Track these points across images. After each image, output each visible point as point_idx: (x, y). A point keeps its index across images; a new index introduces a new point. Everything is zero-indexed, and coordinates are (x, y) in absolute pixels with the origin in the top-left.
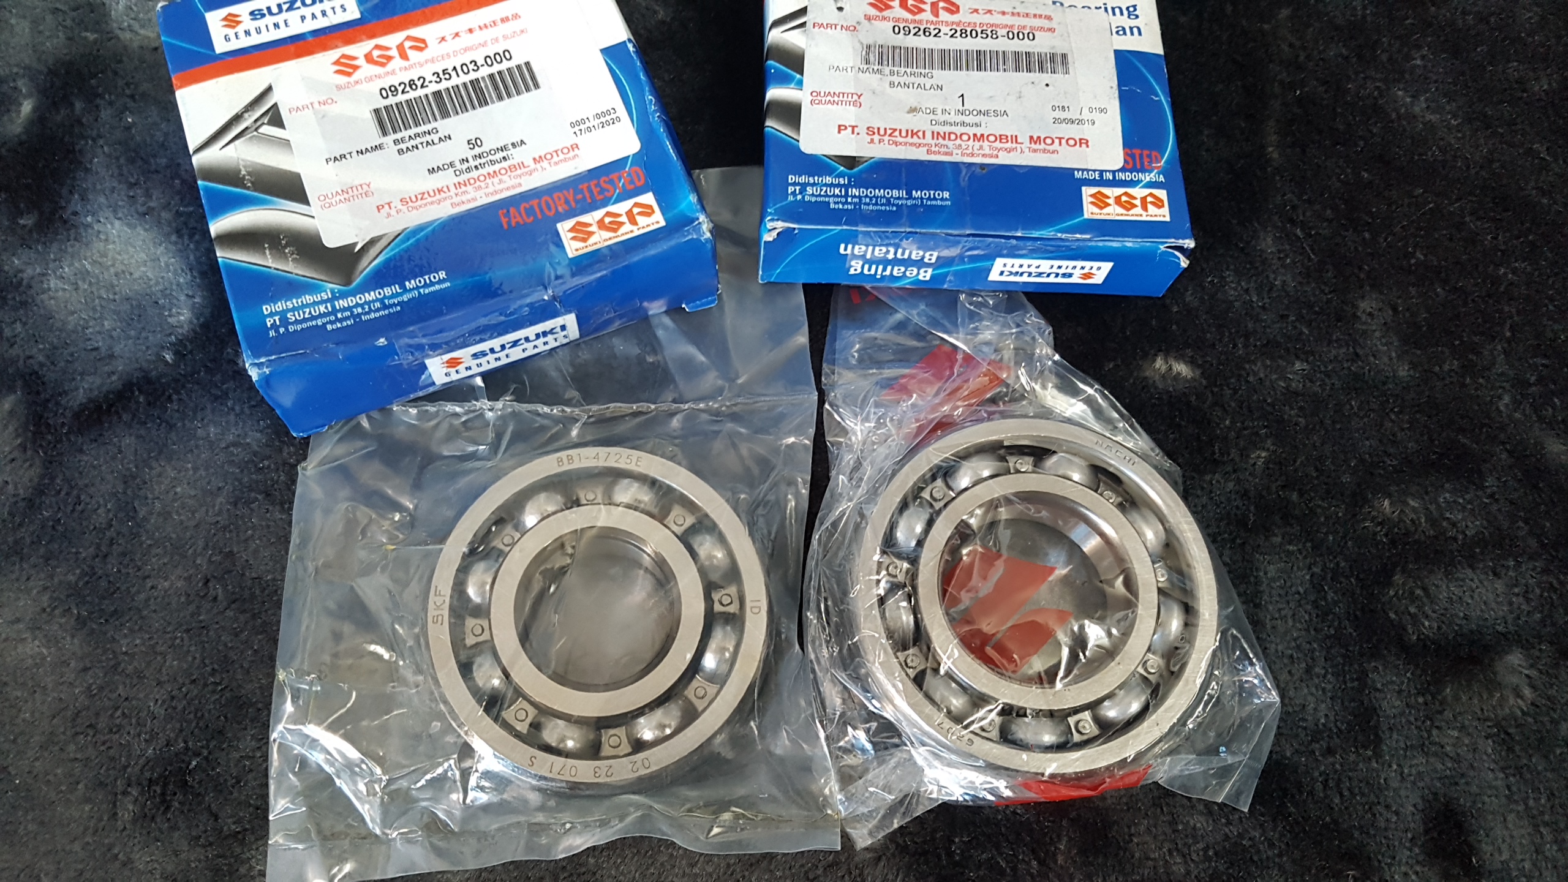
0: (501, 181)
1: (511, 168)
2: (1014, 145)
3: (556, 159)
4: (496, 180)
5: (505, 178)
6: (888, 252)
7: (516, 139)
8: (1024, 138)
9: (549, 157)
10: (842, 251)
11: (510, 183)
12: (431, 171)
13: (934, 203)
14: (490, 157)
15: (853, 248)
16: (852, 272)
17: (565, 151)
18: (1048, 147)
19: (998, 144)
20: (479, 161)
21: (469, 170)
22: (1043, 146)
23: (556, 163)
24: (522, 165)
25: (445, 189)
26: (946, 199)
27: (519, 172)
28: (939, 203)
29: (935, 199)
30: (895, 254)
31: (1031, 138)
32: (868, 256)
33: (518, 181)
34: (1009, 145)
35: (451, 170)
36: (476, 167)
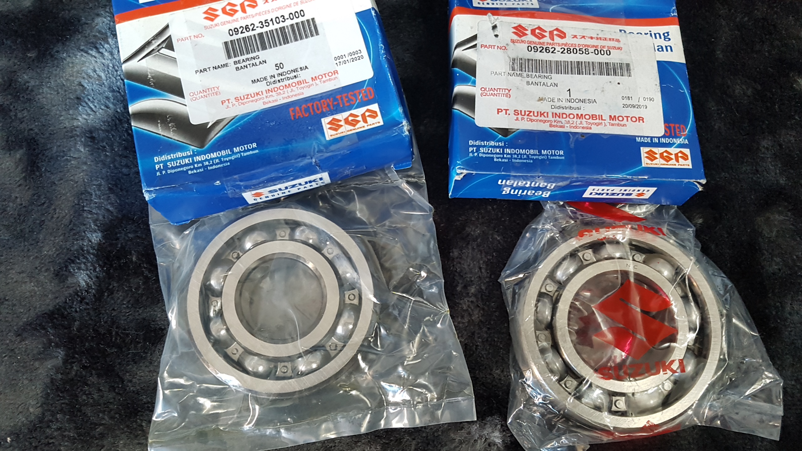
0: (292, 90)
1: (299, 83)
2: (601, 121)
3: (324, 79)
4: (289, 89)
5: (294, 88)
6: (526, 183)
7: (303, 65)
8: (606, 117)
9: (320, 77)
10: (499, 183)
11: (297, 91)
12: (254, 82)
13: (554, 158)
14: (288, 75)
15: (506, 181)
16: (504, 193)
17: (330, 74)
18: (620, 122)
19: (591, 121)
20: (281, 77)
21: (275, 82)
22: (617, 122)
23: (324, 82)
24: (305, 81)
25: (260, 93)
26: (562, 156)
27: (303, 85)
28: (558, 158)
29: (555, 155)
30: (530, 184)
31: (610, 116)
32: (514, 186)
33: (302, 91)
34: (597, 121)
35: (265, 82)
36: (279, 81)
